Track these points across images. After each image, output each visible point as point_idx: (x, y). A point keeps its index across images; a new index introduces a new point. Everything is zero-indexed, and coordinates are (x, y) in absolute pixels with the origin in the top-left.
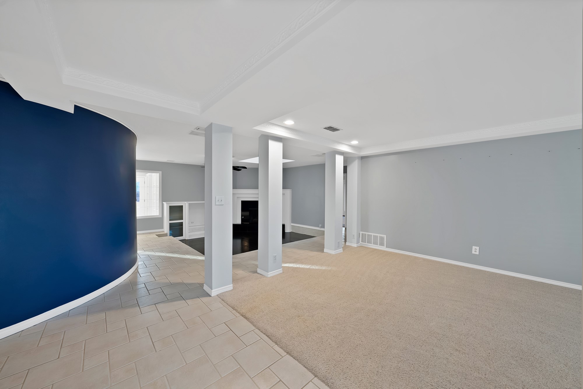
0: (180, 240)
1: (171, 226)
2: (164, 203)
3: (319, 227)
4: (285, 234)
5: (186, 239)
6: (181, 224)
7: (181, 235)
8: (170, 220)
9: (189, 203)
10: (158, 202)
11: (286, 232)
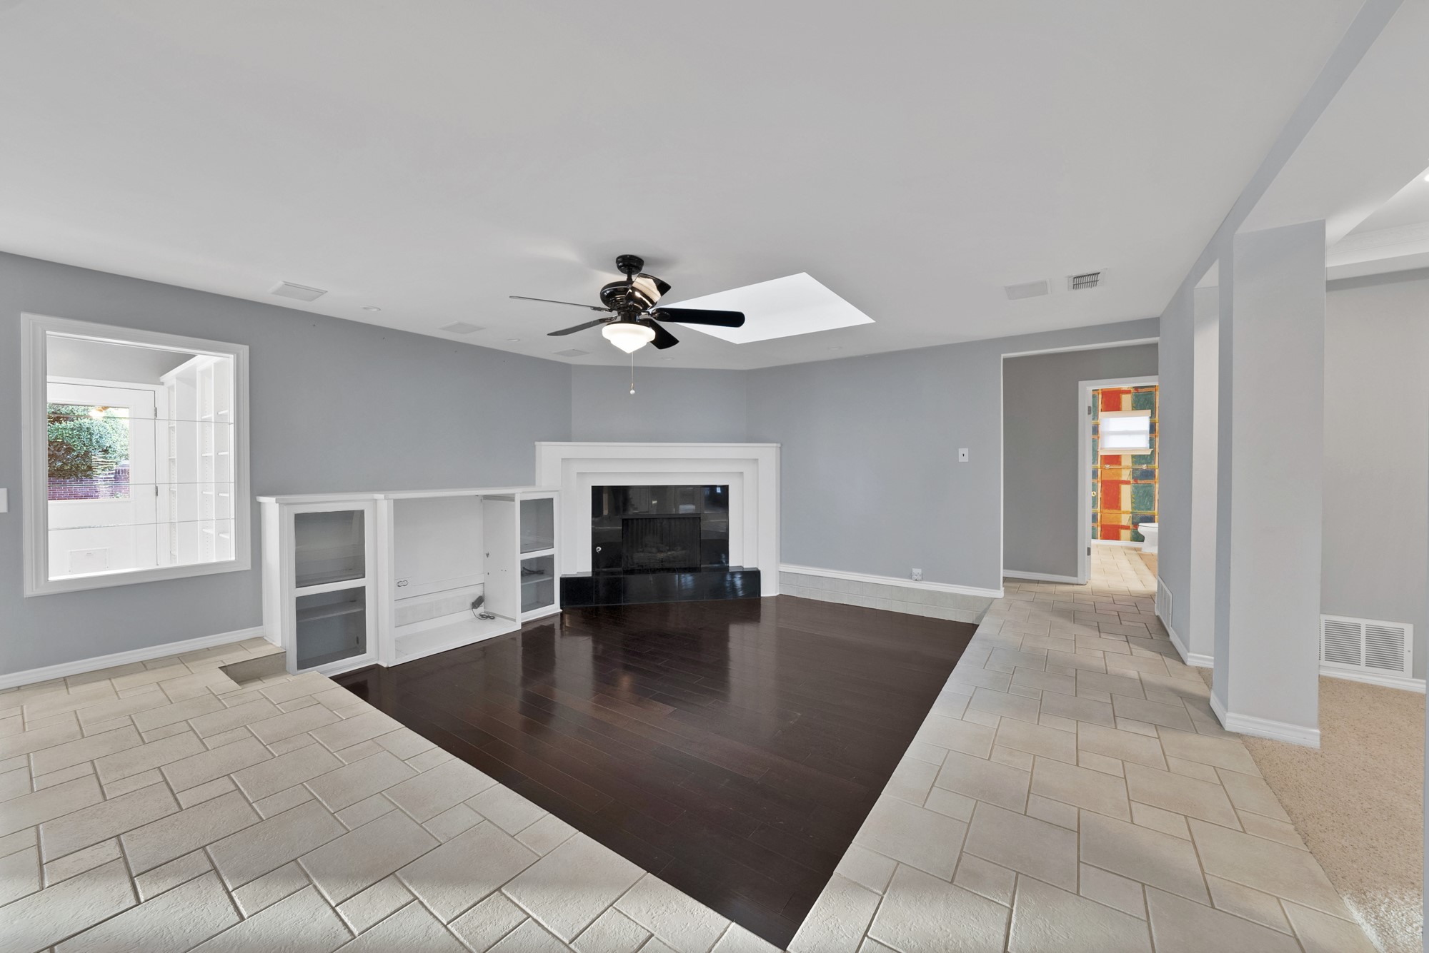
0: (337, 679)
1: (305, 609)
2: (262, 499)
3: (910, 577)
4: (762, 603)
5: (385, 665)
6: (357, 597)
7: (358, 646)
8: (300, 584)
9: (396, 502)
10: (230, 495)
11: (762, 595)
